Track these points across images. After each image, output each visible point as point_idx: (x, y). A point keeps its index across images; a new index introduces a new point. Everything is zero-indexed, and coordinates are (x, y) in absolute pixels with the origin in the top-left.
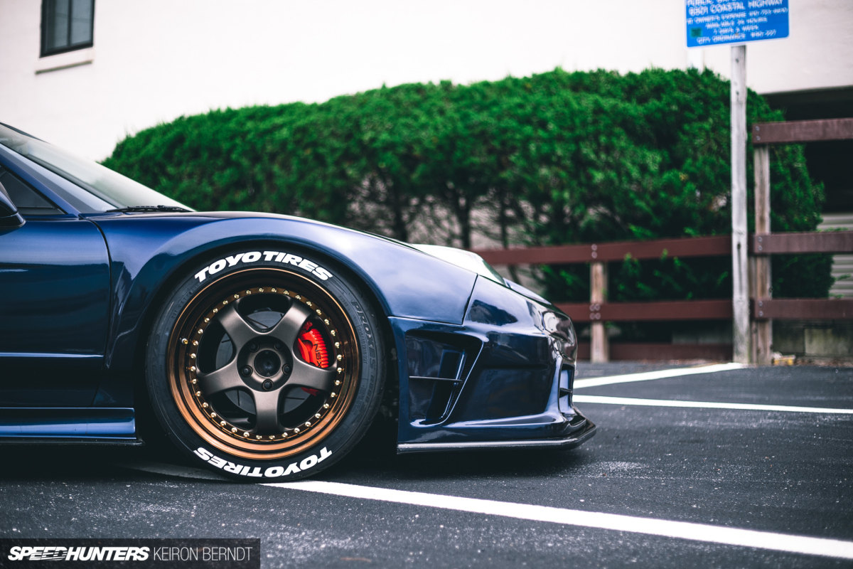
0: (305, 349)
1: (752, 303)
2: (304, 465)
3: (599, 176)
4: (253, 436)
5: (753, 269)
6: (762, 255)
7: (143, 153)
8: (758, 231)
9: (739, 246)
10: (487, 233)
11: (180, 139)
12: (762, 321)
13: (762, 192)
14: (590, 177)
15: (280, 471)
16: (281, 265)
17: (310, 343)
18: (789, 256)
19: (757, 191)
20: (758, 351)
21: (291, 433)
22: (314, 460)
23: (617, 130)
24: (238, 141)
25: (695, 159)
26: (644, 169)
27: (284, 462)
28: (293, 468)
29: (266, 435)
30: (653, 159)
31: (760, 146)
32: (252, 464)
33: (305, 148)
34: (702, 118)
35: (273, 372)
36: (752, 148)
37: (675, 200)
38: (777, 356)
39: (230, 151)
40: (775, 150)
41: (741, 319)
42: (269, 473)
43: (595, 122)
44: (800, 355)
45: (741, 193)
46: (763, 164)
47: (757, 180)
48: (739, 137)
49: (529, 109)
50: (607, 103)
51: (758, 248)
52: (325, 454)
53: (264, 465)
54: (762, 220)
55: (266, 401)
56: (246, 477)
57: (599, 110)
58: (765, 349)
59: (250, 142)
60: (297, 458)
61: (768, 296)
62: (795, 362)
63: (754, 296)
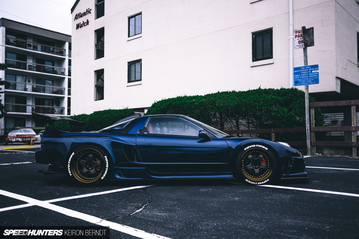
0: (262, 161)
1: (311, 142)
2: (264, 182)
3: (273, 114)
4: (254, 177)
5: (311, 134)
6: (313, 132)
7: (161, 107)
8: (312, 127)
9: (308, 130)
10: (244, 126)
11: (171, 104)
12: (314, 146)
13: (313, 118)
14: (271, 114)
15: (260, 183)
16: (259, 147)
17: (263, 161)
18: (319, 132)
19: (311, 117)
20: (313, 153)
21: (261, 176)
22: (266, 181)
23: (277, 103)
24: (185, 105)
25: (296, 110)
26: (284, 112)
27: (261, 182)
28: (263, 183)
29: (256, 177)
30: (286, 110)
31: (312, 107)
32: (255, 182)
33: (202, 107)
34: (296, 100)
35: (257, 166)
36: (310, 108)
37: (292, 119)
38: (317, 154)
39: (183, 107)
40: (316, 109)
41: (309, 146)
42: (258, 183)
43: (271, 102)
44: (323, 153)
45: (308, 118)
46: (313, 111)
47: (311, 115)
48: (307, 106)
49: (256, 99)
50: (274, 97)
51: (312, 130)
52: (268, 180)
53: (258, 182)
54: (313, 124)
55: (257, 171)
56: (254, 184)
57: (272, 99)
58: (314, 152)
59: (188, 105)
60: (263, 181)
61: (315, 141)
62: (322, 155)
63: (311, 141)
